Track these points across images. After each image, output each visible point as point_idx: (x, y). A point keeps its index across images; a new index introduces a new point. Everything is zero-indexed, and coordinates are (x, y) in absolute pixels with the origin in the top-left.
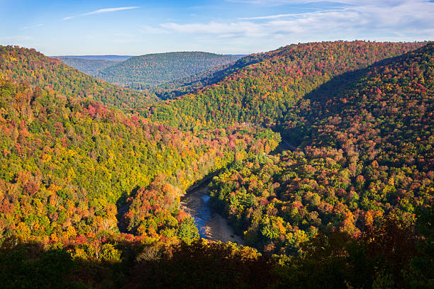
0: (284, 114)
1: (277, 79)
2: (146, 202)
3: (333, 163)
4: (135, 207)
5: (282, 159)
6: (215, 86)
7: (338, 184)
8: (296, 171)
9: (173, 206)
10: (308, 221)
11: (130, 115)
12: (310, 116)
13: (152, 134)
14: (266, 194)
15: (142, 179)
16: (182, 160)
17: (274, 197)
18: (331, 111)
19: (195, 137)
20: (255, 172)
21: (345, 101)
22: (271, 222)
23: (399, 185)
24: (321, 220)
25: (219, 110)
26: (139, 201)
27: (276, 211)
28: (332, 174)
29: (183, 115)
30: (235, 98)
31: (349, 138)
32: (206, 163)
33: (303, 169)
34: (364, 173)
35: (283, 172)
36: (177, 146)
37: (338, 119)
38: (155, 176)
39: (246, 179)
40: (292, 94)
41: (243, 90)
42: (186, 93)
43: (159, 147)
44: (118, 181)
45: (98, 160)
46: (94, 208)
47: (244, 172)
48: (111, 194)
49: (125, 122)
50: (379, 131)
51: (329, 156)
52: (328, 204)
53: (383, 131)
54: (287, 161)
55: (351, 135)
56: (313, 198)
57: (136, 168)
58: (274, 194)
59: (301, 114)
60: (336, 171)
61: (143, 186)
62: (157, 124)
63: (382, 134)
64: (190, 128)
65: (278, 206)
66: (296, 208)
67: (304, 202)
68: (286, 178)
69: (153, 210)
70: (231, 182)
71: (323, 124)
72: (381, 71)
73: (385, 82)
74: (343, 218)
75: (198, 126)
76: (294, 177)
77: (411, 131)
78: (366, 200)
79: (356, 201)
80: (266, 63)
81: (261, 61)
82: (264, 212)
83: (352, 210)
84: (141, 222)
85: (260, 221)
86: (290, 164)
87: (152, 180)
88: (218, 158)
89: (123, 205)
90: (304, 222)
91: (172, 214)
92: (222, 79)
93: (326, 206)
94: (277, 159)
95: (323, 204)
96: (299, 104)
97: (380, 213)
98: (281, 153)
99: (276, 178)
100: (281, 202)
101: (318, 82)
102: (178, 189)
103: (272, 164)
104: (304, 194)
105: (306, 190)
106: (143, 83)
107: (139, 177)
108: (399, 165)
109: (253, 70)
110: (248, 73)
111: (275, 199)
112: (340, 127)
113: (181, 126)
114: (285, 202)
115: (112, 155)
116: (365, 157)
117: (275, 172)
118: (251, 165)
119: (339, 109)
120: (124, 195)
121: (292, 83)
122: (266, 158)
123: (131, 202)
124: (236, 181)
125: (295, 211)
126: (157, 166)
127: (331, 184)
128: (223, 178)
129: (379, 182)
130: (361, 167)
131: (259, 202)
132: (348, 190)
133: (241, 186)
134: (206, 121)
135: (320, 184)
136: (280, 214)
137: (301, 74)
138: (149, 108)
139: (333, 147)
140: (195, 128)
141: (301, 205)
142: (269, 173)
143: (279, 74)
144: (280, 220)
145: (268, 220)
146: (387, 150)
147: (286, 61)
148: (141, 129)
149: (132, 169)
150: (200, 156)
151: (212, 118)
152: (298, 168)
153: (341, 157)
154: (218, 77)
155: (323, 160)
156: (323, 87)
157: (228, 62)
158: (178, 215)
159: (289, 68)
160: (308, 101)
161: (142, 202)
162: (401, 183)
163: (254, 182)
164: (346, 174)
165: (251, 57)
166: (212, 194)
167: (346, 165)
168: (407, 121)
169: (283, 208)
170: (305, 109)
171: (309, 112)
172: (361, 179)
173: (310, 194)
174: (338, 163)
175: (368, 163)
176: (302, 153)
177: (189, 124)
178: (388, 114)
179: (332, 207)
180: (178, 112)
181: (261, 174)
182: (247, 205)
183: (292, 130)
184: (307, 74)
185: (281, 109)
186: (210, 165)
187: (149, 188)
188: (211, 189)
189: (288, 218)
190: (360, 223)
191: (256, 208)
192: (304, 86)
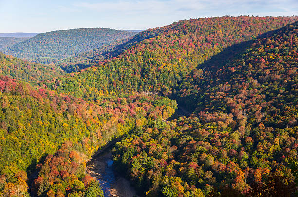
0: (179, 83)
1: (172, 51)
2: (54, 168)
3: (225, 126)
4: (44, 173)
5: (178, 124)
6: (116, 59)
7: (229, 145)
8: (191, 135)
9: (79, 171)
10: (203, 180)
11: (37, 87)
12: (202, 84)
13: (58, 104)
14: (165, 157)
15: (50, 147)
16: (87, 128)
17: (172, 159)
18: (221, 79)
19: (98, 106)
20: (154, 137)
21: (234, 70)
22: (170, 183)
23: (283, 144)
24: (215, 178)
25: (120, 80)
26: (48, 167)
27: (175, 172)
28: (224, 137)
29: (87, 86)
30: (134, 70)
31: (238, 103)
32: (109, 130)
33: (198, 133)
34: (252, 134)
35: (180, 136)
36: (81, 114)
37: (227, 86)
38: (62, 144)
39: (147, 144)
40: (185, 64)
41: (141, 62)
42: (89, 66)
43: (65, 116)
44: (27, 149)
45: (9, 130)
46: (6, 176)
47: (145, 138)
48: (21, 161)
49: (33, 94)
50: (264, 96)
51: (221, 120)
52: (221, 164)
53: (267, 96)
54: (183, 126)
55: (239, 100)
56: (207, 158)
57: (44, 136)
58: (172, 157)
59: (194, 83)
60: (227, 133)
61: (51, 153)
62: (62, 95)
63: (267, 99)
64: (93, 98)
65: (176, 168)
66: (193, 169)
67: (200, 163)
68: (183, 141)
69: (61, 176)
70: (132, 147)
71: (215, 91)
72: (264, 42)
73: (268, 52)
74: (235, 176)
75: (101, 95)
76: (190, 141)
77: (292, 96)
78: (255, 159)
79: (246, 160)
80: (162, 37)
81: (157, 35)
82: (164, 173)
83: (243, 169)
84: (50, 186)
85: (160, 182)
86: (186, 128)
87: (60, 147)
88: (120, 125)
89: (33, 171)
90: (201, 181)
91: (79, 179)
92: (122, 53)
93: (219, 165)
94: (174, 124)
95: (217, 164)
96: (192, 73)
97: (268, 170)
98: (178, 119)
99: (174, 142)
100: (179, 163)
101: (209, 54)
102: (84, 155)
103: (169, 128)
104: (200, 155)
105: (201, 152)
106: (49, 58)
107: (47, 144)
108: (283, 126)
109: (150, 43)
110: (145, 47)
111: (173, 161)
112: (230, 93)
113: (85, 96)
114: (182, 164)
115: (22, 125)
116: (253, 120)
117: (172, 136)
118: (151, 130)
119: (227, 77)
120: (34, 162)
121: (186, 55)
122: (164, 123)
123: (40, 169)
124: (137, 145)
125: (192, 171)
126: (64, 134)
127: (223, 146)
128: (126, 143)
129: (266, 142)
130: (249, 129)
131: (159, 164)
132: (239, 150)
133: (142, 150)
134: (109, 91)
135: (213, 146)
136: (178, 175)
137: (193, 46)
138: (55, 81)
139: (224, 112)
140: (99, 98)
141: (197, 165)
142: (167, 137)
143: (173, 47)
144: (179, 180)
145: (167, 181)
146: (272, 113)
147: (179, 35)
148: (48, 100)
149: (41, 137)
150: (103, 123)
151: (114, 88)
152: (193, 132)
153: (231, 120)
154: (118, 51)
155: (215, 123)
156: (214, 58)
157: (127, 37)
158: (84, 179)
159: (182, 41)
160: (201, 71)
161: (51, 168)
162: (285, 142)
163: (154, 146)
164: (236, 135)
165: (148, 31)
166: (116, 159)
167: (236, 127)
168: (289, 86)
169: (181, 169)
170: (198, 78)
171: (201, 80)
172: (250, 140)
173: (204, 155)
174: (228, 126)
175: (255, 125)
176: (196, 118)
177: (93, 95)
178: (271, 81)
179: (224, 166)
180: (82, 83)
181: (160, 138)
182: (148, 168)
183: (187, 97)
184: (199, 47)
185: (176, 78)
186: (113, 132)
187: (57, 155)
188: (115, 154)
189: (186, 178)
190: (250, 180)
191: (156, 169)
192: (196, 57)
